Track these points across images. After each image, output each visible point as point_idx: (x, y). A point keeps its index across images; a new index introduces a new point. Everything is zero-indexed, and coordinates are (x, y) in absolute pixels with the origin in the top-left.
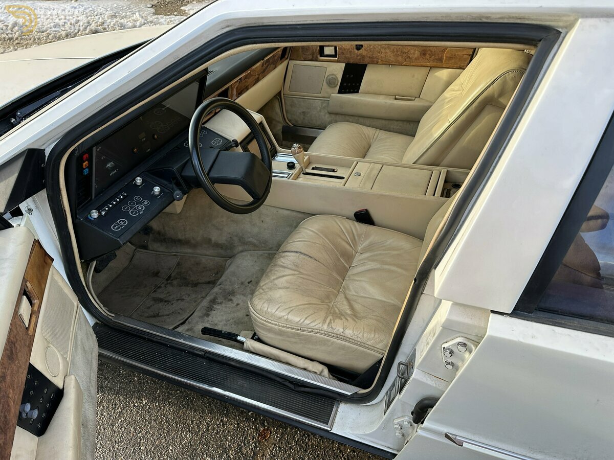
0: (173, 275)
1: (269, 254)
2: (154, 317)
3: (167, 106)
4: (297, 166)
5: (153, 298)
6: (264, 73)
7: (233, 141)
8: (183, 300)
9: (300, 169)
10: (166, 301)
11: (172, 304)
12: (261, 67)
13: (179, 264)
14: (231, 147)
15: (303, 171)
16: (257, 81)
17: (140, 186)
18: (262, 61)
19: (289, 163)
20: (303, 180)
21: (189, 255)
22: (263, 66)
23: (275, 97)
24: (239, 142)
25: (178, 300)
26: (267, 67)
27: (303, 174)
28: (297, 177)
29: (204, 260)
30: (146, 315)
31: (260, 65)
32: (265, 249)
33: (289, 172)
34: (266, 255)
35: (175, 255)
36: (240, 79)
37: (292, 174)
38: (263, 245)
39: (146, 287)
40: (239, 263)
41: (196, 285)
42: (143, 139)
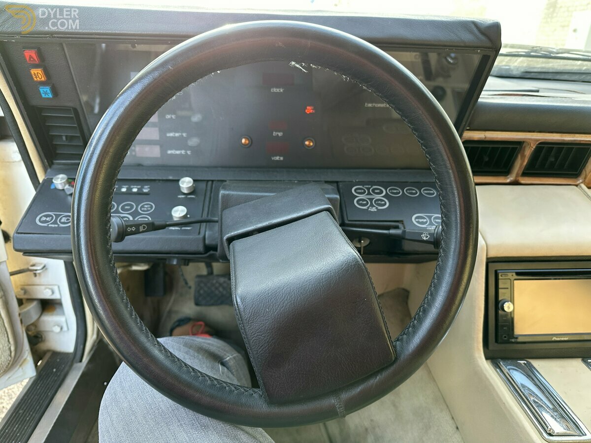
17: (182, 193)
42: (277, 133)
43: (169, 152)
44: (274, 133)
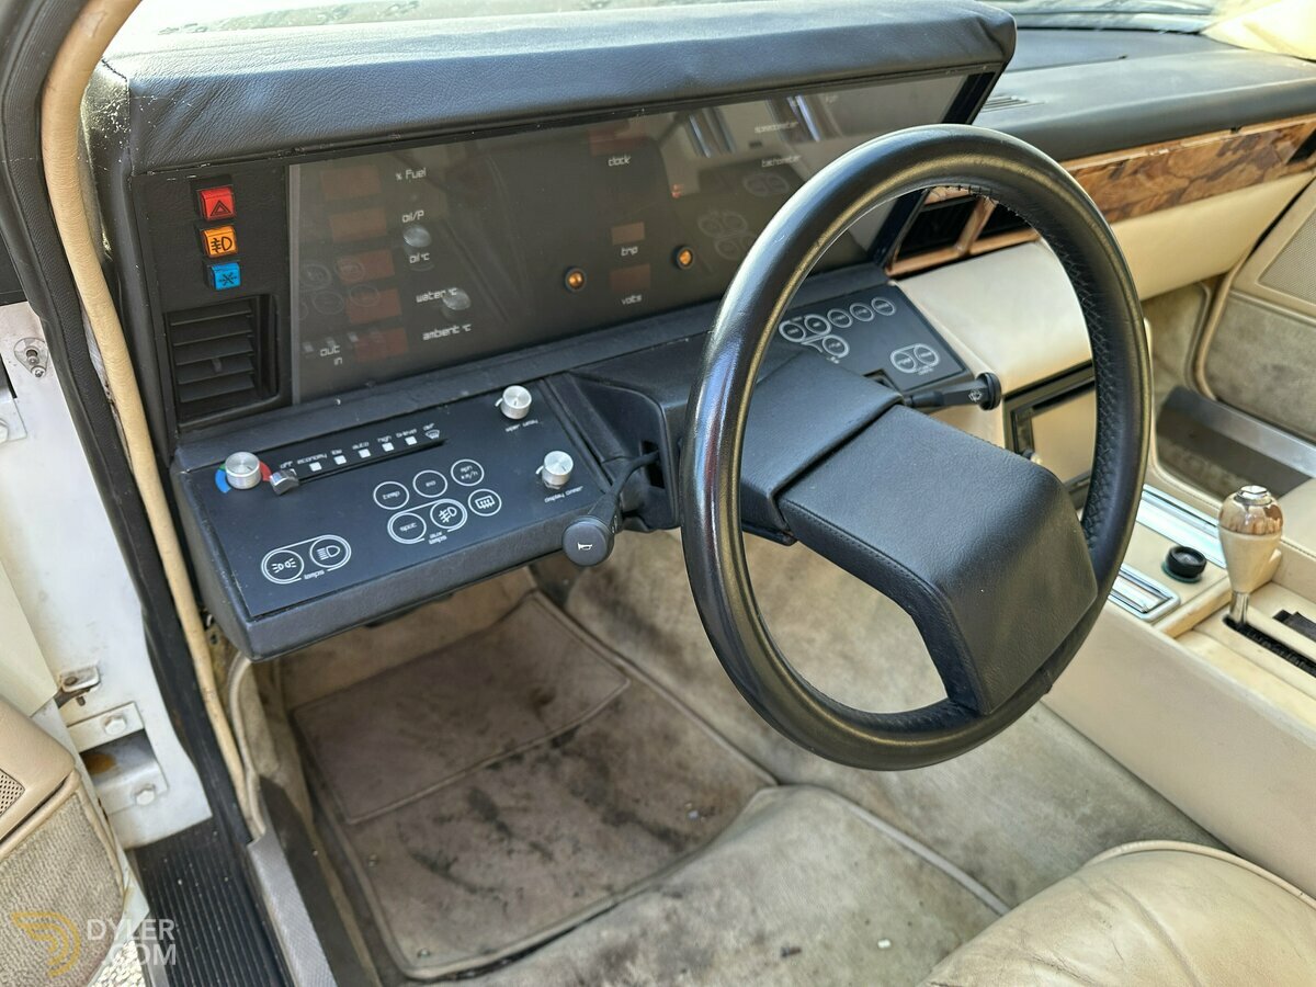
0: (580, 733)
1: (923, 862)
2: (433, 867)
3: (788, 160)
4: (1216, 575)
5: (475, 791)
6: (1213, 181)
7: (983, 377)
8: (547, 856)
9: (1223, 594)
10: (502, 827)
11: (510, 852)
12: (1216, 151)
13: (616, 706)
14: (963, 399)
15: (1232, 604)
16: (1175, 199)
17: (513, 422)
18: (1227, 135)
19: (1182, 550)
20: (1216, 652)
21: (660, 691)
22: (1221, 154)
23: (1197, 287)
24: (1006, 389)
25: (535, 847)
26: (1232, 165)
27: (1229, 622)
28: (1195, 627)
29: (692, 735)
30: (417, 843)
31: (1215, 143)
32: (916, 830)
33: (1166, 591)
34: (911, 861)
35: (620, 669)
36: (1121, 163)
37: (1178, 606)
38: (916, 812)
39: (482, 733)
40: (794, 836)
41: (620, 817)
42: (627, 250)
43: (427, 336)
44: (623, 250)
